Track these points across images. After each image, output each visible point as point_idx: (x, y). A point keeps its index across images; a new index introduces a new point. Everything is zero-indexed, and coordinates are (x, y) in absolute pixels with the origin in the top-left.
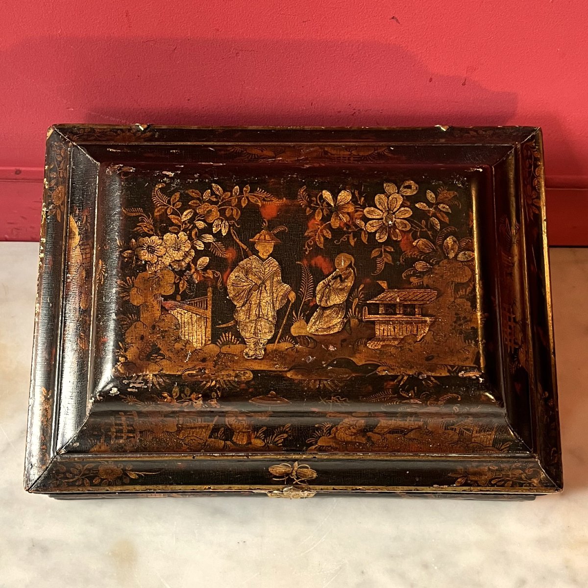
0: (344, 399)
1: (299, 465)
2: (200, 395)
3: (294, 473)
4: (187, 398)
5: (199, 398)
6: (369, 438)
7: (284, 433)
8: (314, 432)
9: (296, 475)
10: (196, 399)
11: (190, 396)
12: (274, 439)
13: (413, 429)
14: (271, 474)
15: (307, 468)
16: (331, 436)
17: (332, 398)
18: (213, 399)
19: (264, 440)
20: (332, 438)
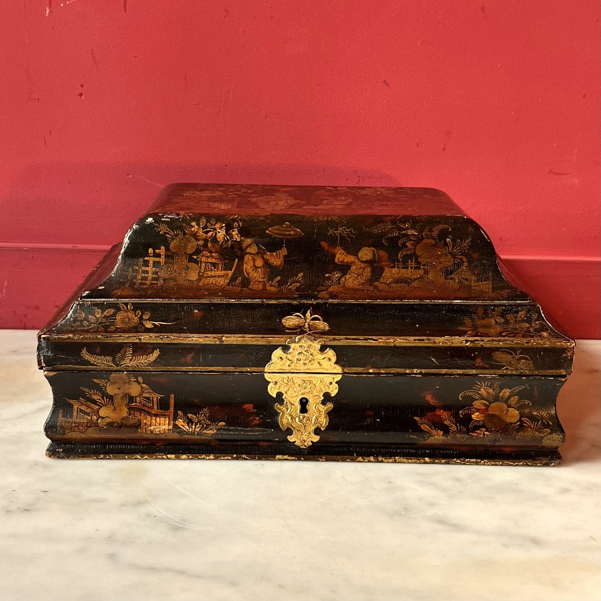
0: (349, 230)
1: (311, 316)
2: (224, 225)
3: (307, 326)
4: (212, 227)
5: (223, 227)
6: (376, 287)
7: (297, 282)
8: (325, 281)
9: (309, 328)
10: (220, 229)
11: (215, 225)
12: (288, 287)
13: (416, 279)
14: (284, 326)
15: (319, 320)
16: (340, 285)
17: (339, 228)
18: (235, 228)
19: (278, 288)
20: (342, 287)
